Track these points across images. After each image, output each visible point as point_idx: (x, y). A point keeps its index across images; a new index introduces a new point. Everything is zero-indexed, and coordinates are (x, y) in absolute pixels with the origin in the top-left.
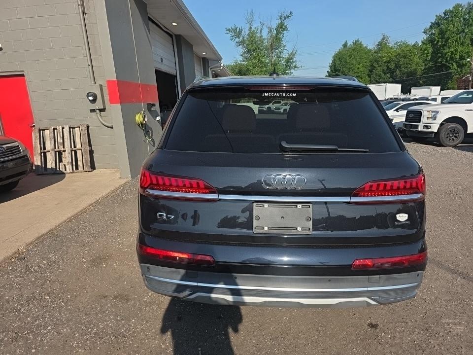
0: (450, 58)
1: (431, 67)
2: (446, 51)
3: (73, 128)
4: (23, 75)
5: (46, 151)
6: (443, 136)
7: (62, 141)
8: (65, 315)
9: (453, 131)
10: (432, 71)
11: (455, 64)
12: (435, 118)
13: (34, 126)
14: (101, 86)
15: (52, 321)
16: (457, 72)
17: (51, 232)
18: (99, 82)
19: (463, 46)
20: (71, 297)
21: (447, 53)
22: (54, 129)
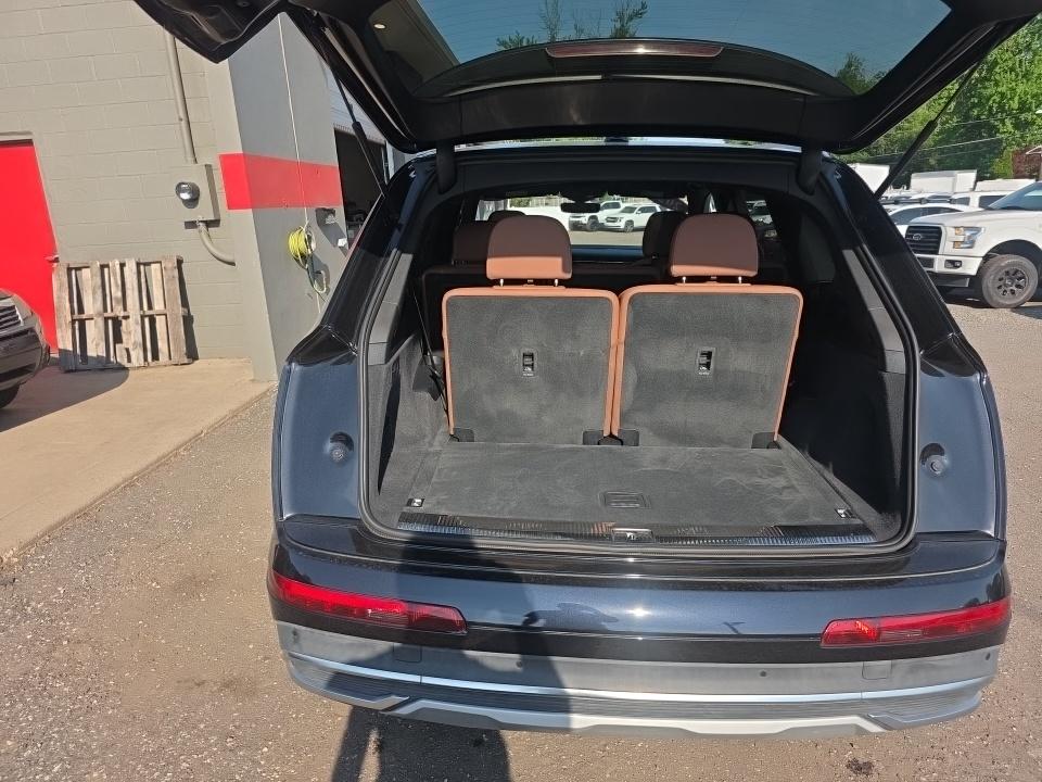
0: (999, 107)
1: (955, 128)
2: (988, 92)
3: (146, 264)
4: (29, 142)
5: (84, 317)
6: (990, 285)
7: (119, 294)
8: (99, 732)
9: (1012, 272)
10: (957, 138)
11: (1008, 122)
12: (971, 243)
13: (56, 260)
14: (208, 167)
15: (65, 748)
16: (1013, 140)
17: (83, 513)
18: (204, 160)
19: (1028, 80)
20: (116, 685)
21: (991, 96)
22: (103, 267)
